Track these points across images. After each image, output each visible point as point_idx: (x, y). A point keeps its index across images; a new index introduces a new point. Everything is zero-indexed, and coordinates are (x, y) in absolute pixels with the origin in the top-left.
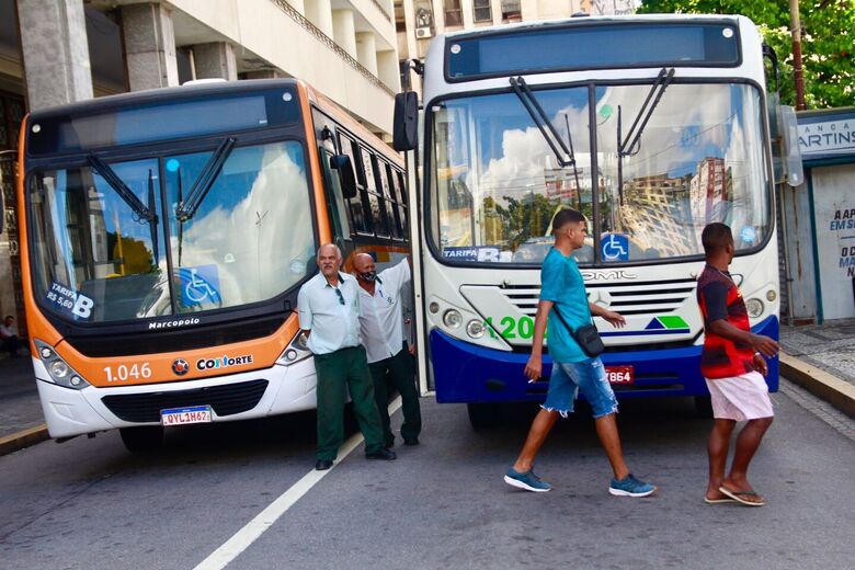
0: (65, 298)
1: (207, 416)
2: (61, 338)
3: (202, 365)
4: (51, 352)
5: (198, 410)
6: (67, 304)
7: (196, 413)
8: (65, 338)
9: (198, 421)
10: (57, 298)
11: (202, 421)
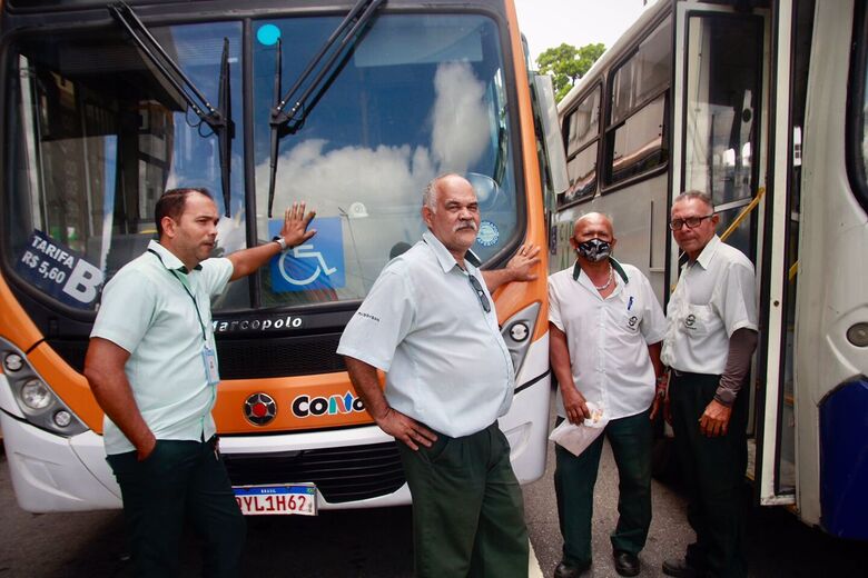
0: (54, 263)
1: (306, 502)
2: (42, 337)
3: (304, 407)
4: (22, 361)
5: (290, 490)
6: (56, 275)
7: (288, 496)
8: (48, 339)
9: (289, 512)
10: (39, 263)
11: (297, 512)
